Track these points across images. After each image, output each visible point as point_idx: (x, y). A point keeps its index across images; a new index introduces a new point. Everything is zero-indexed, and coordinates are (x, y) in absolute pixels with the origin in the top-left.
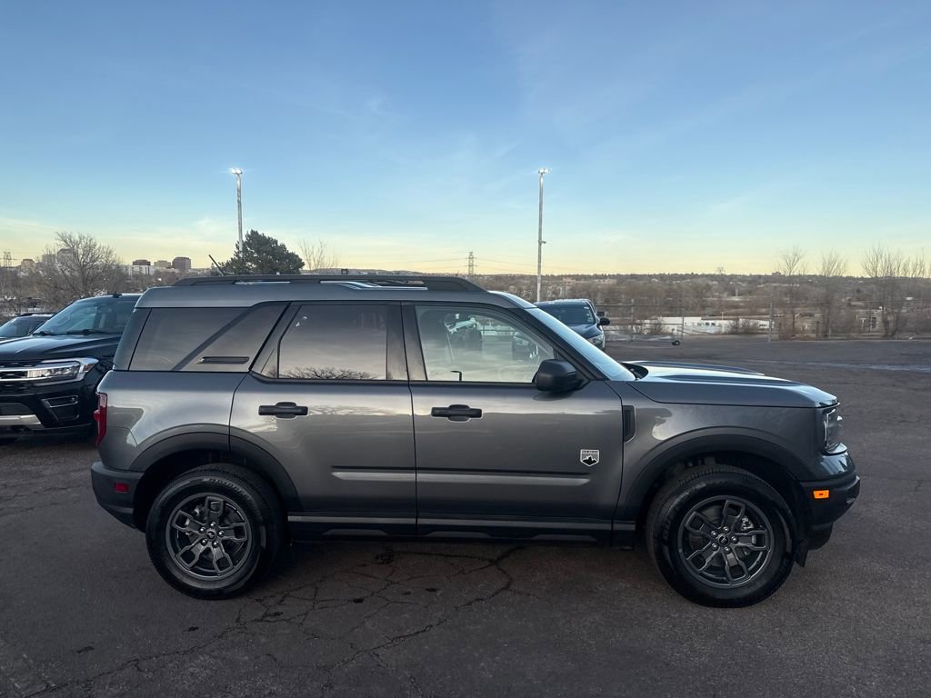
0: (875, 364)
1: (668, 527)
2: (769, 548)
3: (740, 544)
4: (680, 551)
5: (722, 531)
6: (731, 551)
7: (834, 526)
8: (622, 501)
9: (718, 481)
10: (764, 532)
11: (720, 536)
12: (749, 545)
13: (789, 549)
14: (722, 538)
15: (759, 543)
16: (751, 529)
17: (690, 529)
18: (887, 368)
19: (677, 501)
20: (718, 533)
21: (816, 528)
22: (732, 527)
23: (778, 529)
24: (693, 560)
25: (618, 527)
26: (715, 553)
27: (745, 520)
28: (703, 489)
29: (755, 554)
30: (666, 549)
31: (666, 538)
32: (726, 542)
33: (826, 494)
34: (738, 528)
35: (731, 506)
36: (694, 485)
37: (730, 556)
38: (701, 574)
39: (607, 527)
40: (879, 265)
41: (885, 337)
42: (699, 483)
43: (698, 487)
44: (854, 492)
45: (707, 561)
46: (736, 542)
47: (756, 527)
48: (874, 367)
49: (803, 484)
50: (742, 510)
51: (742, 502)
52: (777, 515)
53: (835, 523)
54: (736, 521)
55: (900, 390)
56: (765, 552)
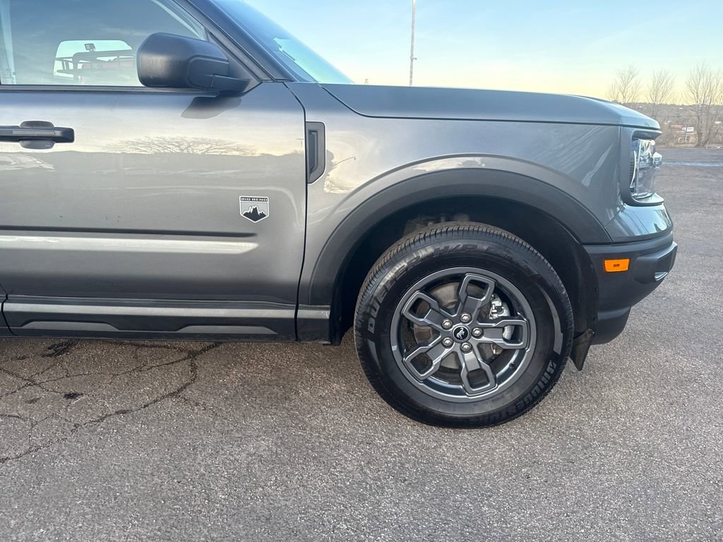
0: (688, 162)
1: (375, 314)
2: (529, 345)
3: (484, 339)
4: (394, 348)
5: (459, 320)
6: (471, 349)
7: (632, 312)
8: (307, 276)
9: (452, 245)
10: (523, 322)
11: (455, 327)
12: (499, 341)
13: (558, 348)
14: (458, 330)
15: (515, 338)
16: (503, 318)
17: (411, 317)
18: (700, 164)
19: (390, 275)
20: (453, 322)
21: (602, 315)
22: (474, 315)
23: (543, 318)
24: (413, 361)
25: (304, 313)
26: (447, 351)
27: (497, 303)
28: (430, 257)
29: (507, 353)
30: (372, 345)
31: (372, 330)
32: (464, 336)
33: (623, 265)
34: (483, 316)
35: (473, 282)
36: (416, 251)
37: (469, 356)
38: (426, 382)
39: (288, 314)
40: (701, 83)
41: (698, 146)
42: (423, 247)
43: (423, 253)
44: (666, 264)
45: (435, 362)
46: (478, 337)
47: (513, 314)
48: (688, 164)
49: (589, 249)
50: (490, 289)
51: (489, 278)
52: (543, 296)
53: (633, 308)
54: (479, 305)
55: (711, 180)
56: (522, 351)
